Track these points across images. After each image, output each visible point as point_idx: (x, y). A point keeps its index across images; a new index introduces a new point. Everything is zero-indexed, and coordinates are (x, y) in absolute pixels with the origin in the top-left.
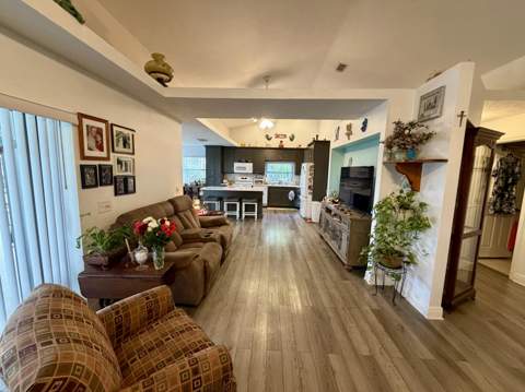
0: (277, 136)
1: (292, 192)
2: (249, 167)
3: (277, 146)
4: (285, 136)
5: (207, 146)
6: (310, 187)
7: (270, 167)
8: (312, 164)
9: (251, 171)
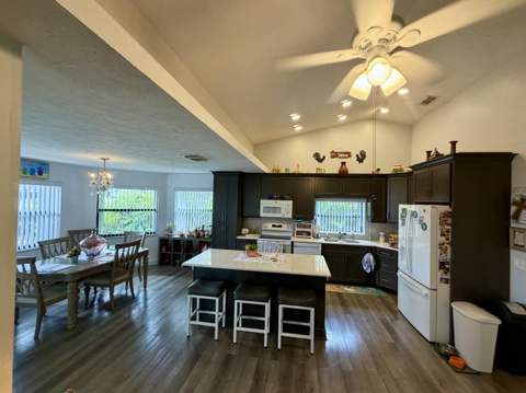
0: (335, 155)
1: (369, 257)
2: (286, 207)
3: (336, 171)
4: (349, 154)
5: (215, 173)
6: (442, 265)
7: (323, 207)
8: (446, 208)
9: (290, 216)
